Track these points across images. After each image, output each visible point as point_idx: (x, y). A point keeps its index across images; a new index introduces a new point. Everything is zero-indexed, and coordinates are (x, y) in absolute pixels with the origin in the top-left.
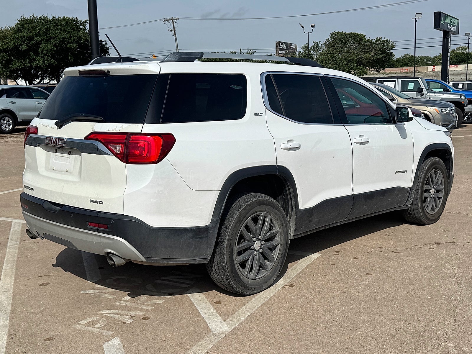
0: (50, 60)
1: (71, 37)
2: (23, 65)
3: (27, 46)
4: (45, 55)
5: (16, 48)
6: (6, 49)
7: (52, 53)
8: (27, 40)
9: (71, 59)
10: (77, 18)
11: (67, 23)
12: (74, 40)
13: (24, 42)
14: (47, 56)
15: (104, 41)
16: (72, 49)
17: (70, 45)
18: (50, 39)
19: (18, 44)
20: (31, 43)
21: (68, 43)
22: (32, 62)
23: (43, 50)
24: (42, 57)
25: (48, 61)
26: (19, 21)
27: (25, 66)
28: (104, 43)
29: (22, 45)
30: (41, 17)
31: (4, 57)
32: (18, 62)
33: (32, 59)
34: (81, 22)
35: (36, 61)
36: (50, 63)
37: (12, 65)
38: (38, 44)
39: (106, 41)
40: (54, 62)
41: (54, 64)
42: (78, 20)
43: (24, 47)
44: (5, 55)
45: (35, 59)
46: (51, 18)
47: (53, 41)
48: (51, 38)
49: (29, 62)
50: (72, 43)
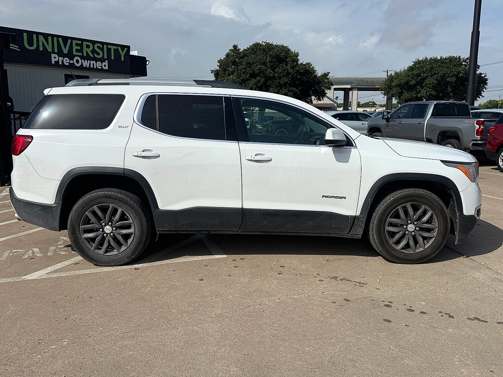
0: (431, 91)
1: (451, 72)
2: (411, 96)
3: (416, 81)
4: (428, 87)
5: (407, 83)
6: (399, 84)
7: (433, 86)
8: (416, 76)
9: (449, 90)
10: (459, 56)
11: (450, 61)
12: (454, 74)
13: (413, 78)
14: (429, 88)
15: (483, 74)
16: (450, 82)
17: (449, 79)
18: (433, 75)
19: (408, 80)
20: (418, 79)
21: (448, 77)
22: (418, 93)
23: (427, 84)
24: (425, 89)
25: (430, 92)
26: (414, 62)
27: (412, 97)
28: (483, 75)
29: (411, 81)
30: (431, 58)
31: (398, 90)
32: (408, 94)
33: (418, 91)
34: (463, 59)
35: (421, 92)
36: (431, 93)
37: (403, 96)
38: (424, 79)
39: (486, 73)
40: (434, 93)
41: (434, 95)
42: (461, 58)
43: (413, 83)
44: (398, 89)
45: (420, 91)
46: (439, 58)
47: (436, 76)
48: (435, 74)
49: (415, 94)
50: (451, 77)
